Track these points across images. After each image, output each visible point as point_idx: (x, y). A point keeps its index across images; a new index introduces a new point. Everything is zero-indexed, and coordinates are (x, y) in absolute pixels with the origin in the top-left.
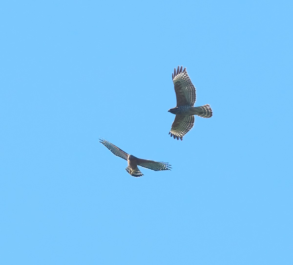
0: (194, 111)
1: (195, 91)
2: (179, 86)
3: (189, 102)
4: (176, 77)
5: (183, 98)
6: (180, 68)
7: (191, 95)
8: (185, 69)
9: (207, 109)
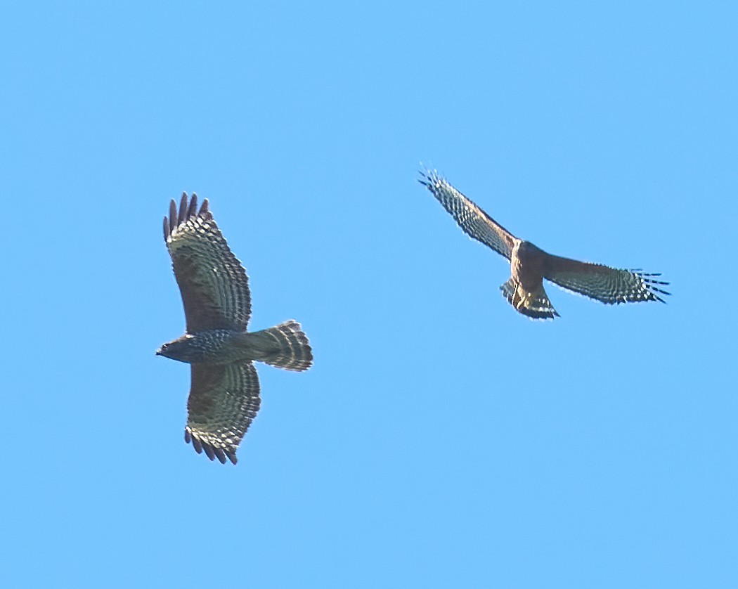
0: (246, 347)
1: (245, 279)
2: (190, 261)
3: (230, 317)
4: (178, 232)
5: (207, 304)
6: (189, 201)
7: (232, 292)
8: (205, 203)
9: (293, 338)
